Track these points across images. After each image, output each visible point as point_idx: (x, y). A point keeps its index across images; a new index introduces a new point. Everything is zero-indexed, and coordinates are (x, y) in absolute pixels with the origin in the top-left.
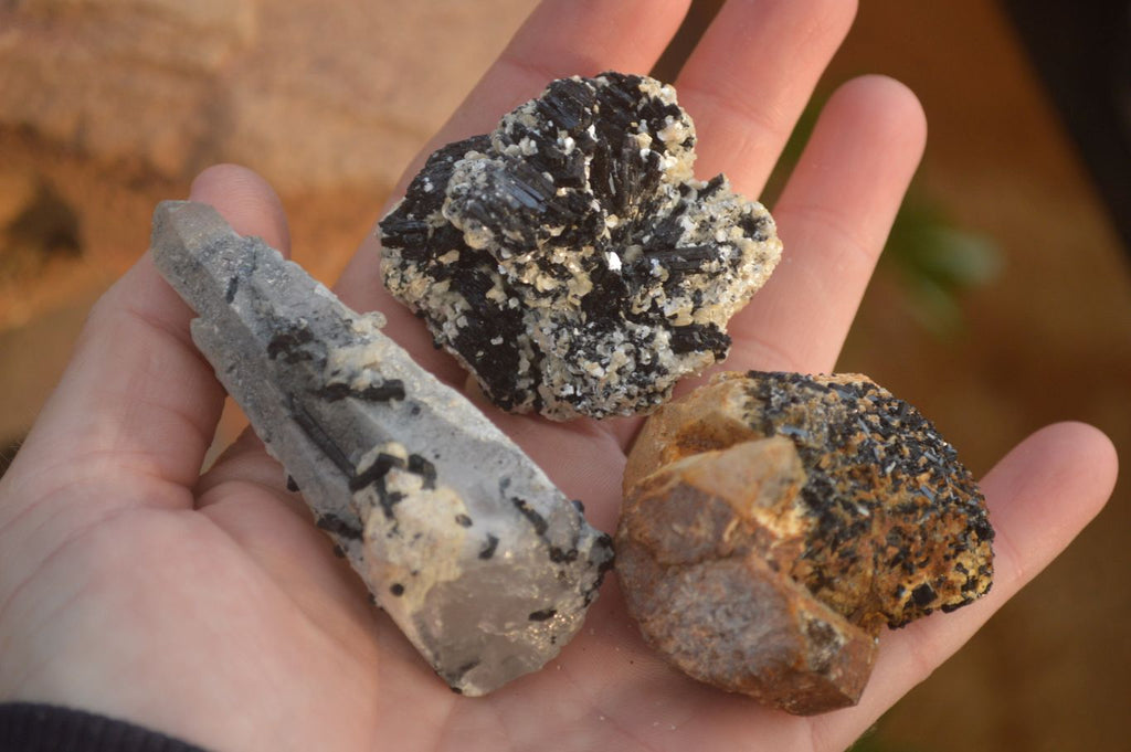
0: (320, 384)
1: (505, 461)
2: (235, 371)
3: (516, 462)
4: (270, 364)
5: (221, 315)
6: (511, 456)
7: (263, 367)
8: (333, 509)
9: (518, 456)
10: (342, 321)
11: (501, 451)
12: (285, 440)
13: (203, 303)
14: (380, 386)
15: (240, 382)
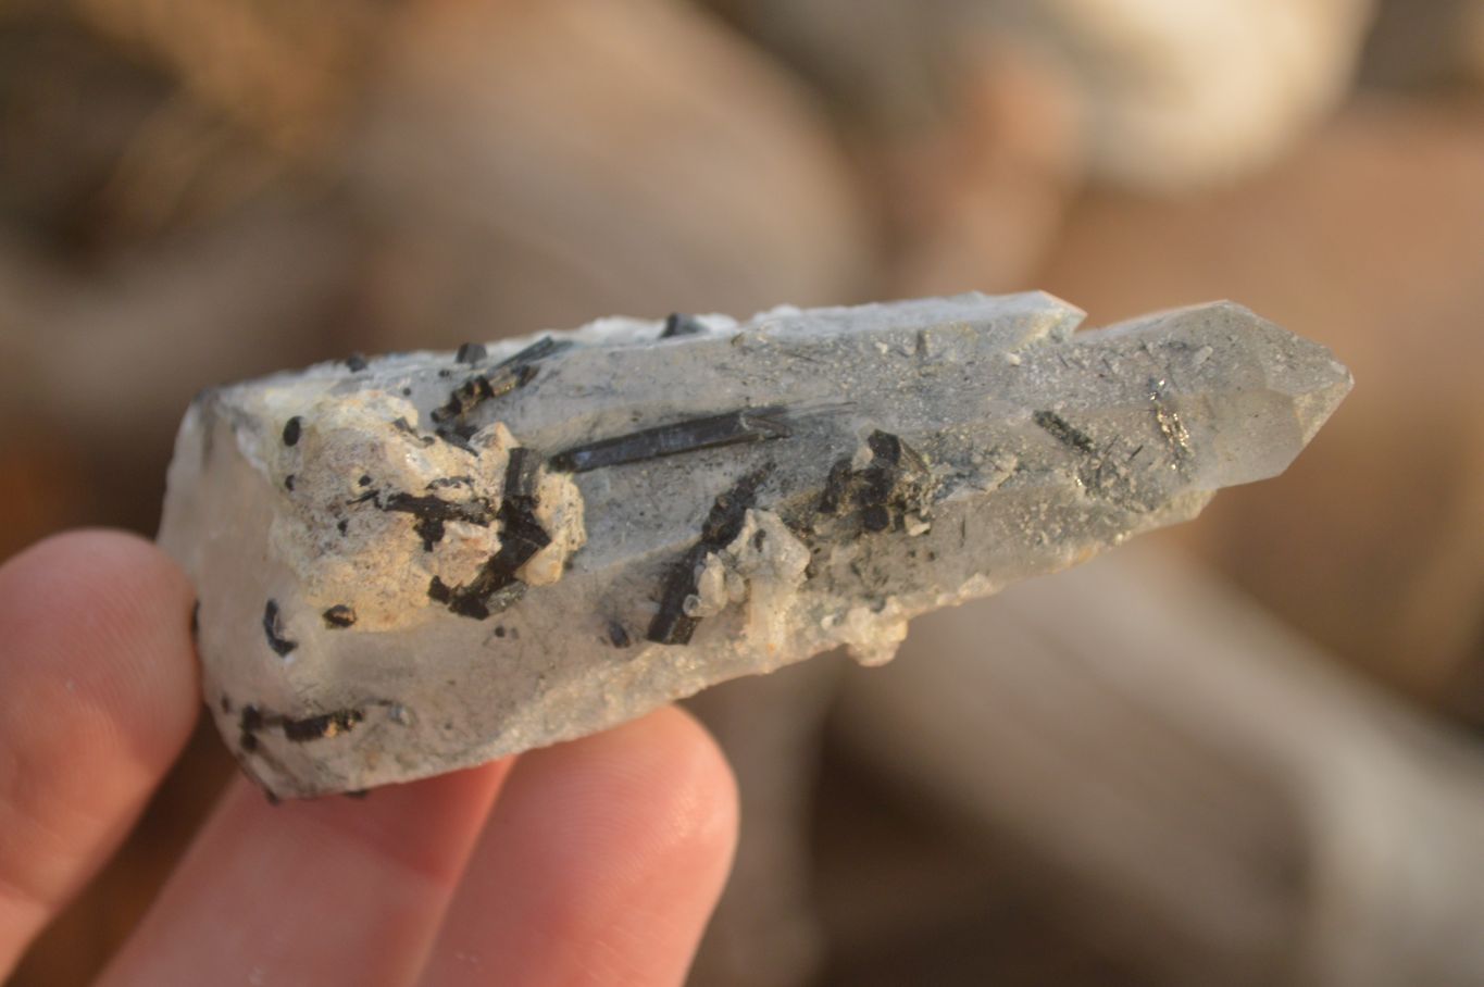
0: (762, 499)
1: (449, 734)
2: (910, 350)
3: (441, 750)
4: (863, 426)
5: (1027, 383)
6: (459, 747)
7: (869, 412)
8: (537, 388)
9: (455, 758)
10: (887, 595)
11: (473, 737)
12: (712, 374)
13: (1077, 362)
14: (685, 608)
15: (884, 349)
